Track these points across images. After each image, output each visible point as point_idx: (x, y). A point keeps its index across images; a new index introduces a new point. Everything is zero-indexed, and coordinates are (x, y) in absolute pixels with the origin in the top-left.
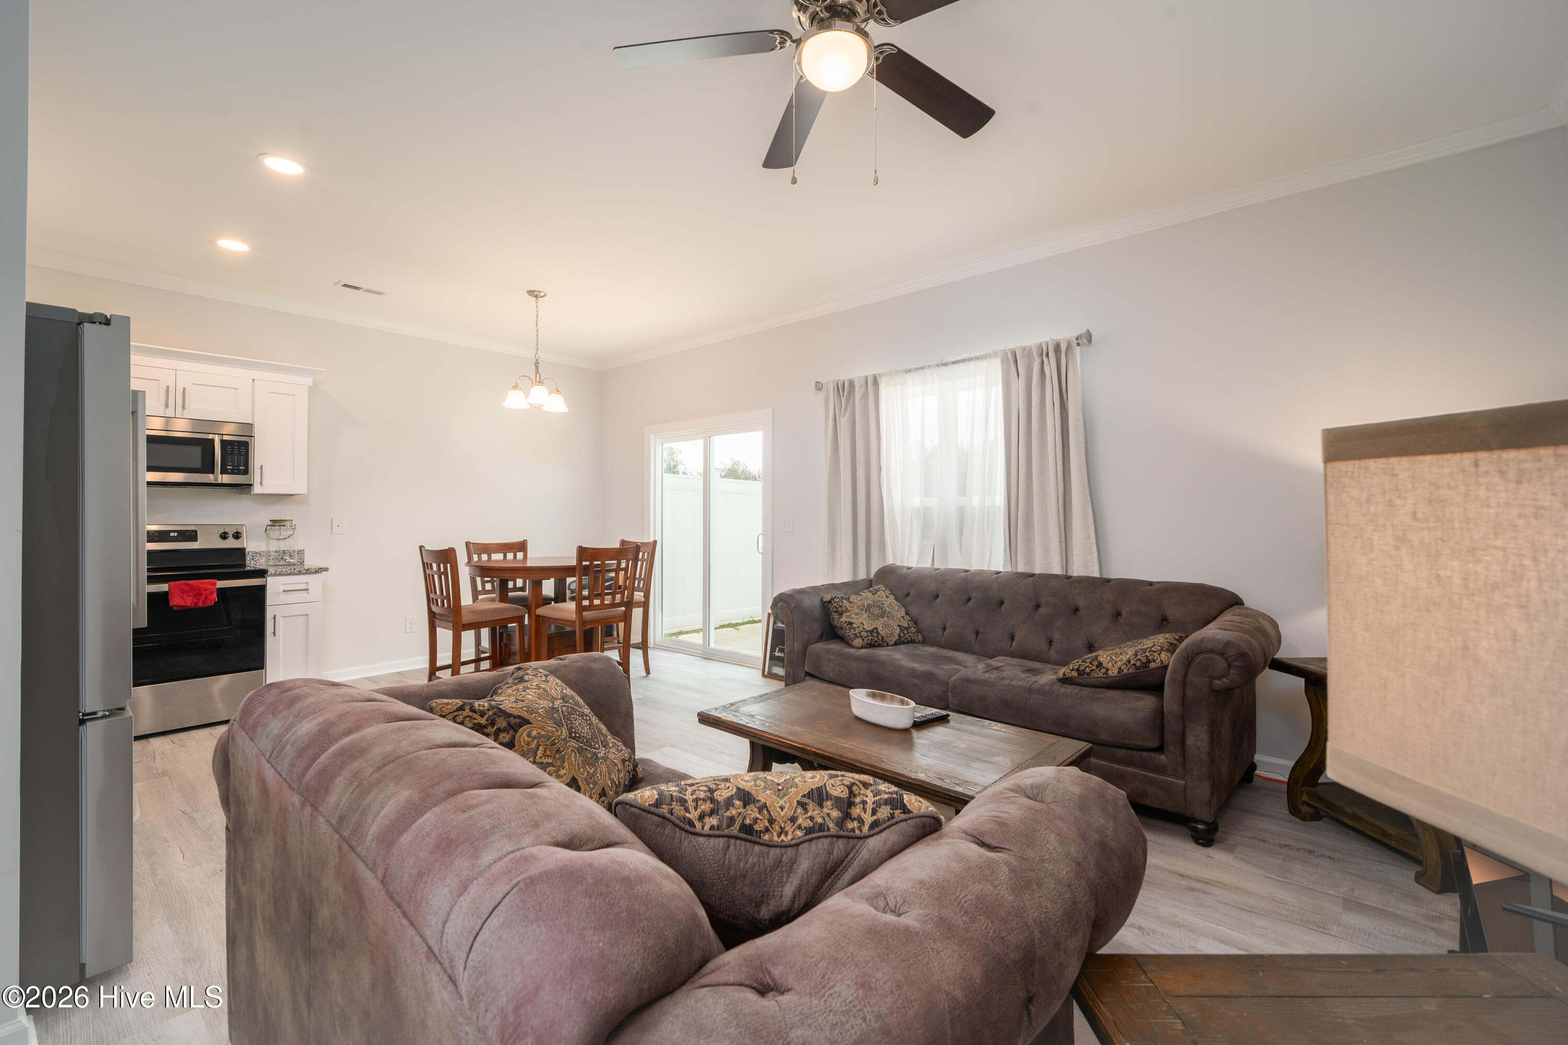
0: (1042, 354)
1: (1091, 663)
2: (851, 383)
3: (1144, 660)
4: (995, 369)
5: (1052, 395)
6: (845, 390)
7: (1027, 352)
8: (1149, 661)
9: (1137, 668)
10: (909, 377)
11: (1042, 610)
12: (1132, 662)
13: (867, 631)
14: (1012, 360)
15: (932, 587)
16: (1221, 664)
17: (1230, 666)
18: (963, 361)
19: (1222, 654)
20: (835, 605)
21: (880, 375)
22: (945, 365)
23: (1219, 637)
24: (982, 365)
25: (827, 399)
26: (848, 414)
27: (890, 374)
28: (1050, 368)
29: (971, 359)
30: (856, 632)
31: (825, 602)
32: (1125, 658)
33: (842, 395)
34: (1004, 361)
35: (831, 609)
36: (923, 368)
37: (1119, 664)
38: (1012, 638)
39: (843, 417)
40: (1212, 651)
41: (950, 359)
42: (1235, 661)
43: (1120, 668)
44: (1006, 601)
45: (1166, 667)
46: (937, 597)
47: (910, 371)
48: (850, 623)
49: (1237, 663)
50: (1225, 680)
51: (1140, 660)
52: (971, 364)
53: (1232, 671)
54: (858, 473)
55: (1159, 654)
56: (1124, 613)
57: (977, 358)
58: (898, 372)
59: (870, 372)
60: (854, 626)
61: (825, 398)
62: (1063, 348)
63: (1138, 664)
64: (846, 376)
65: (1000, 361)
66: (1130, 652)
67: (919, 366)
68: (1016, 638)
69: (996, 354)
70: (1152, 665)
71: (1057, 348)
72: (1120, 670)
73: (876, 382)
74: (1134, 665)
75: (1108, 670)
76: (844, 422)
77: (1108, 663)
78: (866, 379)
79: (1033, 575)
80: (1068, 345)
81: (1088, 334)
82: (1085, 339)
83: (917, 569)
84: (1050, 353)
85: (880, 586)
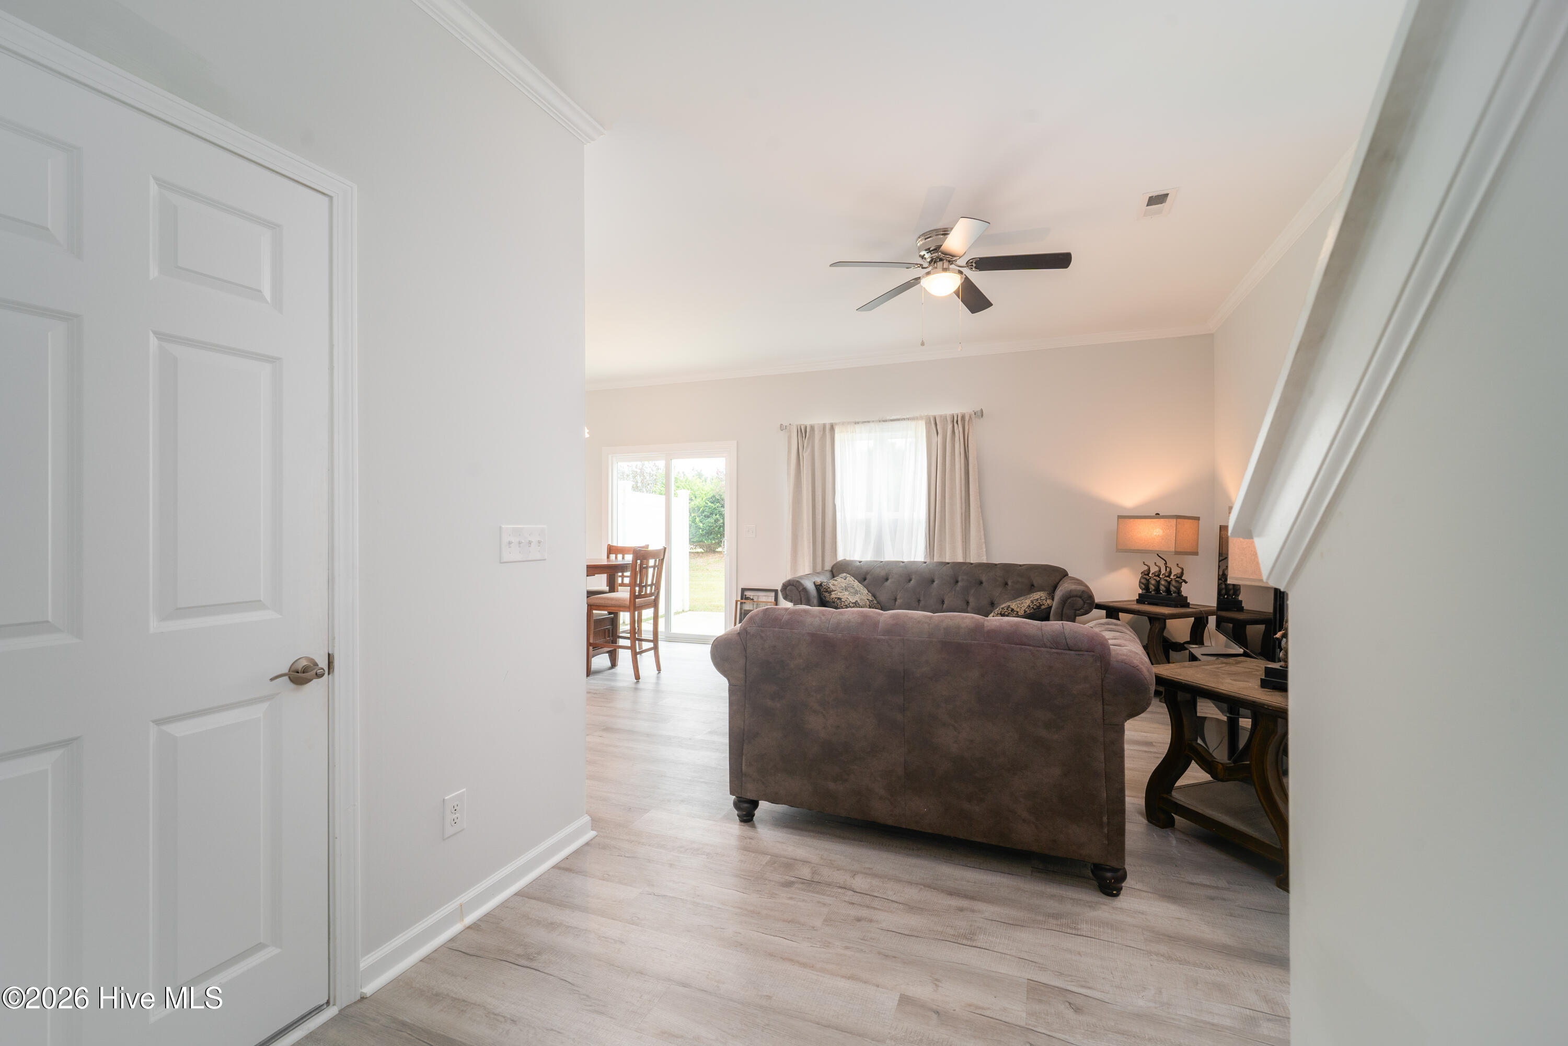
0: (953, 421)
1: (1007, 609)
2: (812, 428)
3: (1038, 605)
4: (921, 427)
5: (959, 448)
6: (804, 432)
7: (944, 418)
8: (1041, 605)
9: (1034, 609)
10: (857, 427)
11: (960, 584)
12: (1031, 606)
13: (853, 603)
14: (934, 424)
15: (883, 573)
16: (1080, 602)
17: (1084, 603)
18: (897, 420)
19: (1080, 597)
20: (825, 587)
21: (836, 424)
22: (885, 421)
23: (1078, 589)
24: (912, 424)
25: (790, 438)
26: (809, 450)
27: (843, 424)
28: (959, 430)
29: (904, 419)
30: (846, 604)
31: (817, 585)
32: (1026, 605)
33: (804, 436)
34: (928, 423)
35: (822, 590)
36: (869, 422)
37: (1023, 608)
38: (943, 602)
39: (805, 452)
40: (1076, 596)
41: (888, 418)
42: (1088, 600)
43: (1025, 610)
44: (936, 580)
45: (1051, 607)
46: (887, 580)
47: (858, 423)
48: (839, 599)
49: (1088, 601)
50: (1082, 610)
51: (1036, 605)
52: (903, 423)
53: (1085, 606)
54: (817, 493)
55: (1046, 601)
56: (1010, 583)
57: (908, 419)
58: (849, 423)
59: (828, 421)
60: (842, 600)
61: (788, 437)
62: (967, 418)
63: (1035, 607)
64: (808, 422)
65: (924, 424)
66: (1028, 602)
67: (866, 420)
68: (946, 602)
69: (921, 418)
70: (1043, 607)
71: (963, 418)
72: (1025, 611)
73: (832, 428)
74: (1033, 608)
75: (1018, 612)
76: (806, 455)
77: (1017, 608)
78: (824, 425)
79: (948, 563)
80: (970, 417)
81: (982, 411)
82: (979, 414)
83: (867, 562)
84: (959, 421)
85: (845, 574)
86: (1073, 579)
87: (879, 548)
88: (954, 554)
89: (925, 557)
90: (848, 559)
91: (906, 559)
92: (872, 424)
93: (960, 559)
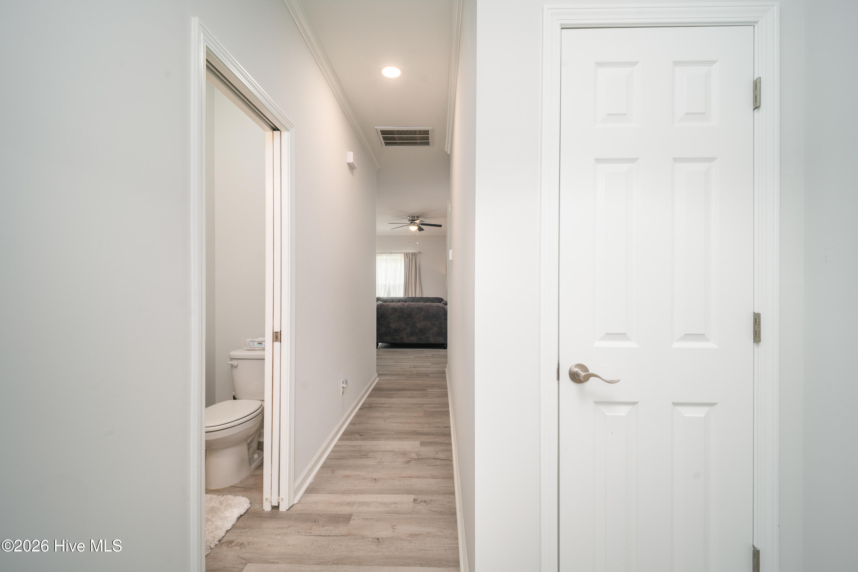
0: (412, 254)
4: (403, 255)
5: (414, 263)
7: (409, 253)
10: (382, 254)
14: (406, 255)
18: (395, 253)
22: (391, 253)
24: (400, 255)
28: (414, 257)
34: (404, 255)
36: (386, 253)
41: (392, 252)
47: (383, 253)
52: (397, 254)
57: (398, 253)
58: (380, 253)
62: (416, 254)
69: (403, 253)
71: (415, 253)
79: (410, 297)
80: (417, 254)
81: (420, 252)
82: (420, 253)
83: (386, 297)
84: (414, 255)
85: (379, 301)
86: (444, 301)
87: (389, 293)
88: (412, 295)
89: (404, 296)
90: (379, 296)
91: (398, 296)
92: (387, 254)
93: (414, 296)
